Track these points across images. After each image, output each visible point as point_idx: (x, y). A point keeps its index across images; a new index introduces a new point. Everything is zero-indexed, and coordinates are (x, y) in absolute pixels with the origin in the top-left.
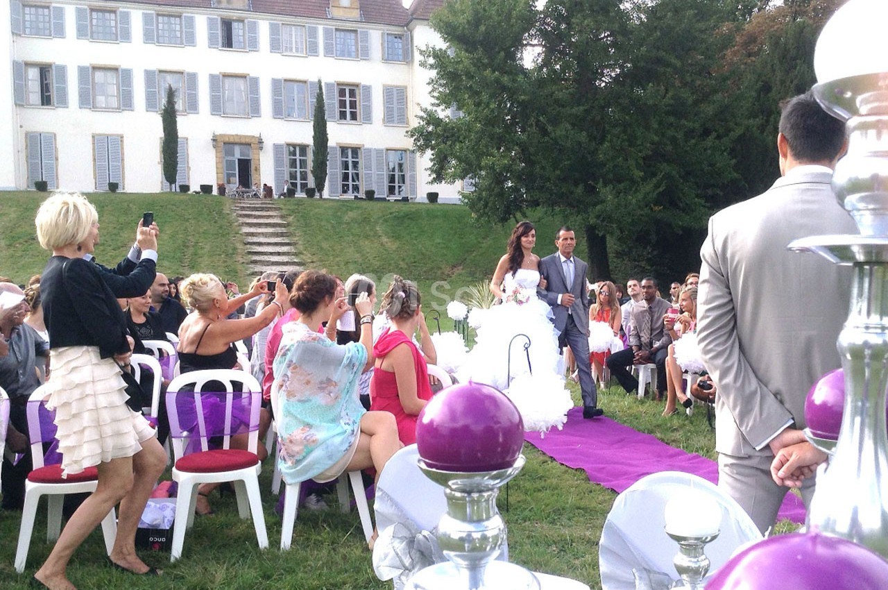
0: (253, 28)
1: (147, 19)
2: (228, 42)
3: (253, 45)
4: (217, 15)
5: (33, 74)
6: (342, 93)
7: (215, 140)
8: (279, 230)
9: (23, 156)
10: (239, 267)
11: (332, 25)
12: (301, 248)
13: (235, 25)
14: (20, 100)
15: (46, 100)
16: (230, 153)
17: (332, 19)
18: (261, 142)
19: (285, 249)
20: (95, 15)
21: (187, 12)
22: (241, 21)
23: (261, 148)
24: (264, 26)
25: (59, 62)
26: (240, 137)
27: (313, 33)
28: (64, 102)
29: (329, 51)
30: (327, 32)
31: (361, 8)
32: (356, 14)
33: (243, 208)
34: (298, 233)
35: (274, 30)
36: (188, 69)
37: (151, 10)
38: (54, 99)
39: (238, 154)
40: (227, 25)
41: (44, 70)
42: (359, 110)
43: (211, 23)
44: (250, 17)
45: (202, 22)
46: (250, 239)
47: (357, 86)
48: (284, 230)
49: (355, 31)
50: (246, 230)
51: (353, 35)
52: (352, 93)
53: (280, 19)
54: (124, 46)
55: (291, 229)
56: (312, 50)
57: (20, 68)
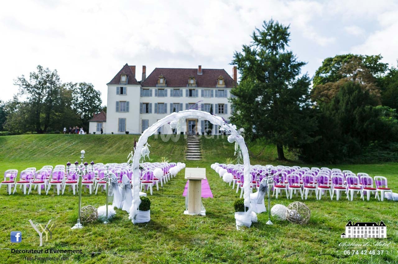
0: (197, 91)
1: (171, 91)
2: (191, 95)
3: (197, 95)
4: (188, 88)
5: (144, 106)
6: (219, 106)
7: (186, 120)
8: (197, 144)
9: (141, 125)
10: (184, 153)
11: (217, 89)
12: (201, 148)
13: (192, 91)
14: (141, 112)
15: (147, 112)
16: (190, 123)
17: (217, 88)
18: (198, 120)
19: (197, 149)
20: (159, 91)
21: (181, 88)
22: (194, 90)
23: (198, 122)
24: (200, 90)
25: (150, 102)
26: (192, 119)
27: (212, 91)
28: (151, 112)
29: (216, 96)
30: (216, 91)
31: (225, 84)
32: (224, 86)
33: (190, 138)
34: (202, 144)
35: (202, 91)
36: (181, 102)
37: (172, 88)
38: (149, 111)
39: (192, 123)
40: (191, 91)
41: (147, 104)
42: (224, 111)
43: (187, 91)
44: (196, 88)
45: (184, 90)
46: (189, 146)
47: (224, 104)
48: (198, 144)
49: (223, 90)
50: (189, 144)
51: (222, 92)
52: (222, 106)
53: (204, 89)
54: (166, 98)
55: (200, 143)
56: (212, 96)
57: (142, 104)
